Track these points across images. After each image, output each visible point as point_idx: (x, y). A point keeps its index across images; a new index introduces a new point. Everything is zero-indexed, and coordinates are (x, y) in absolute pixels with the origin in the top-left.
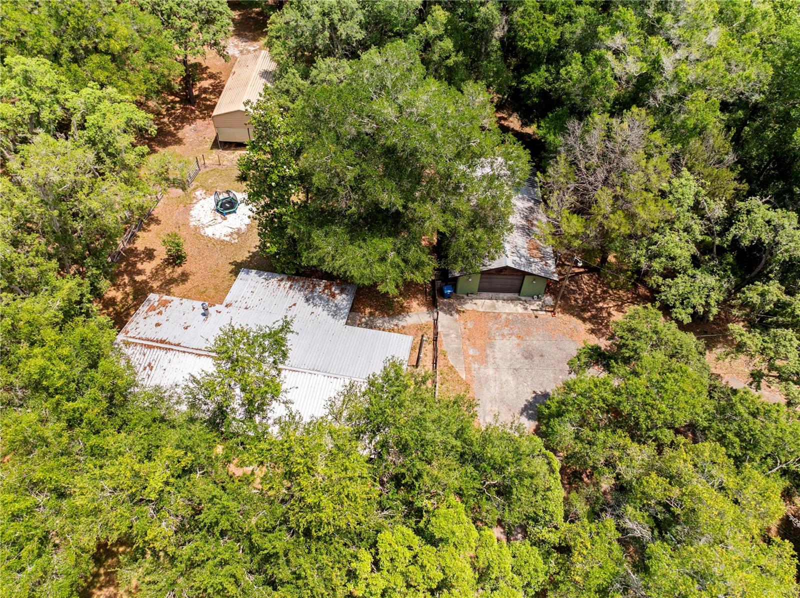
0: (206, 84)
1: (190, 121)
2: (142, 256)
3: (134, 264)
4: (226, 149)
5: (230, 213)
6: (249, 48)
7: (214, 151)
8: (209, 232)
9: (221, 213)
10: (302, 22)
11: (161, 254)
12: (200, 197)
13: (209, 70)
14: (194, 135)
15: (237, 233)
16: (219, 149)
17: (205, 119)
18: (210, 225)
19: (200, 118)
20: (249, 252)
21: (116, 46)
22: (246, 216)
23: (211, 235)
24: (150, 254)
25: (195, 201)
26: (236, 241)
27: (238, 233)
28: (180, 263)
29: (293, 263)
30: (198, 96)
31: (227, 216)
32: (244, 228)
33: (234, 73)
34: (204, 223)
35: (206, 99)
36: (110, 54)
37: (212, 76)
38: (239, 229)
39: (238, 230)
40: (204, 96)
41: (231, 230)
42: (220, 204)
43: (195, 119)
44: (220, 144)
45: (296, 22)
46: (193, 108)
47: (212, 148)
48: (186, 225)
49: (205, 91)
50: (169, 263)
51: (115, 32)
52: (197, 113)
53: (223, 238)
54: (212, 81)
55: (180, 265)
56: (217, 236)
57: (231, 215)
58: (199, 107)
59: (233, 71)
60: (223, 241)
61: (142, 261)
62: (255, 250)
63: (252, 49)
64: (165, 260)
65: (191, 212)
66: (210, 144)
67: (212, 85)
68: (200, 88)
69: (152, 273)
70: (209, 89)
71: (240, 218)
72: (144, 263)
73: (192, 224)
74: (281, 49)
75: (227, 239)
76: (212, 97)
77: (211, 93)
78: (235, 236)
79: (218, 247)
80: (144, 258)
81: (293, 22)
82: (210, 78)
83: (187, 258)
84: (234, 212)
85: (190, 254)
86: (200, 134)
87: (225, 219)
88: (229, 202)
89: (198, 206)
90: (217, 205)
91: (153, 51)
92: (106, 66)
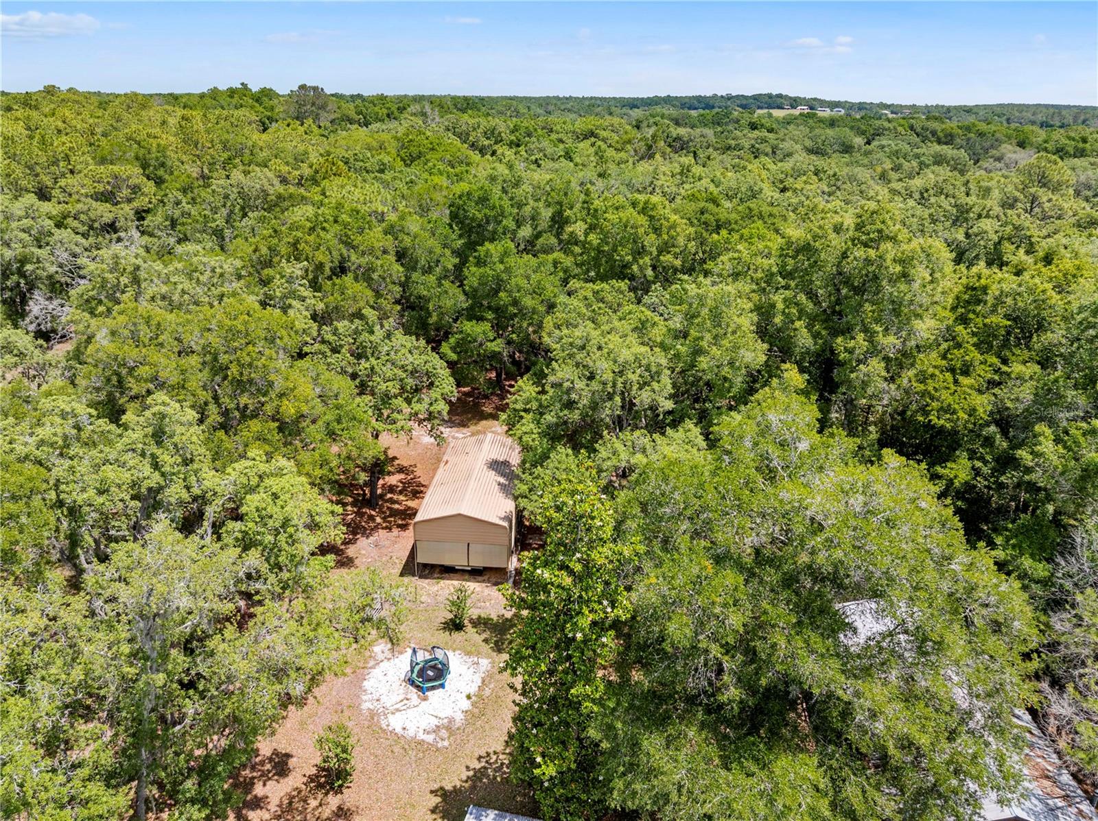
0: (393, 480)
1: (367, 533)
2: (268, 767)
3: (248, 785)
4: (426, 578)
5: (433, 688)
6: (457, 435)
7: (406, 580)
8: (396, 723)
9: (418, 687)
10: (580, 385)
11: (306, 762)
12: (380, 657)
13: (397, 462)
14: (374, 553)
15: (448, 728)
16: (414, 575)
17: (390, 529)
18: (398, 710)
19: (383, 528)
20: (468, 768)
21: (289, 409)
22: (464, 695)
23: (399, 730)
24: (281, 764)
25: (372, 663)
26: (446, 743)
27: (450, 727)
28: (341, 786)
29: (579, 799)
30: (382, 496)
31: (429, 694)
32: (459, 717)
33: (447, 462)
34: (388, 705)
35: (392, 501)
36: (278, 420)
37: (401, 470)
38: (451, 720)
39: (450, 722)
40: (389, 496)
41: (435, 722)
42: (417, 669)
43: (376, 528)
44: (415, 567)
45: (572, 383)
46: (373, 513)
47: (402, 575)
48: (355, 707)
49: (392, 489)
50: (320, 786)
51: (292, 390)
52: (378, 520)
53: (421, 736)
54: (402, 476)
55: (339, 791)
56: (411, 733)
57: (436, 692)
58: (381, 512)
59: (445, 459)
60: (421, 742)
61: (266, 778)
62: (478, 766)
63: (461, 436)
64: (312, 779)
65: (365, 683)
66: (399, 567)
67: (402, 482)
68: (383, 485)
69: (280, 806)
70: (397, 487)
71: (453, 699)
72: (269, 783)
73: (365, 706)
74: (532, 426)
75: (430, 738)
76: (402, 498)
77: (401, 492)
78: (444, 733)
79: (412, 753)
80: (269, 771)
81: (569, 383)
82: (399, 472)
83: (354, 776)
84: (442, 686)
85: (359, 767)
86: (384, 551)
87: (425, 699)
88: (434, 667)
89: (377, 672)
90: (412, 671)
91: (339, 421)
92: (269, 437)
